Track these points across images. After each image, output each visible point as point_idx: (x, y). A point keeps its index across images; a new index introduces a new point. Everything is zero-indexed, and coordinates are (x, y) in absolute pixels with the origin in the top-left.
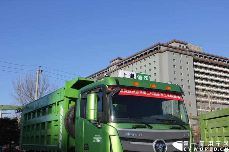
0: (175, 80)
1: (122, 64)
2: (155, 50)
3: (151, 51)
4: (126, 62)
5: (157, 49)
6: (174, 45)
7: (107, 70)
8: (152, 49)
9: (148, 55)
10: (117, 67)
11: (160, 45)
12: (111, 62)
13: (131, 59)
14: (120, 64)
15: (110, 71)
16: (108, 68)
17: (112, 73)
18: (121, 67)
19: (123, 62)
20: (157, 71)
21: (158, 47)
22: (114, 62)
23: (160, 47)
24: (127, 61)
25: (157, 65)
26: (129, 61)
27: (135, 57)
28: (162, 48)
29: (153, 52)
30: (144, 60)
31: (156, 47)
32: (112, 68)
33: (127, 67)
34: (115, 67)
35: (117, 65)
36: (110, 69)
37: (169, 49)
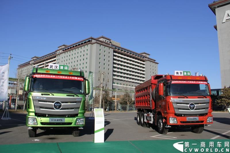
0: (99, 63)
1: (66, 49)
2: (88, 42)
3: (86, 42)
4: (68, 49)
5: (89, 41)
6: (101, 39)
7: (56, 53)
8: (86, 41)
9: (84, 45)
10: (63, 51)
11: (92, 39)
12: (58, 47)
13: (72, 46)
14: (64, 49)
15: (57, 53)
16: (56, 51)
17: (59, 56)
18: (65, 51)
19: (67, 48)
20: (88, 56)
21: (90, 40)
22: (61, 48)
23: (92, 40)
24: (69, 47)
25: (89, 52)
26: (71, 48)
27: (75, 45)
28: (93, 41)
29: (87, 43)
30: (80, 48)
31: (89, 40)
32: (59, 51)
33: (69, 52)
34: (61, 51)
35: (63, 50)
36: (57, 52)
37: (98, 42)
